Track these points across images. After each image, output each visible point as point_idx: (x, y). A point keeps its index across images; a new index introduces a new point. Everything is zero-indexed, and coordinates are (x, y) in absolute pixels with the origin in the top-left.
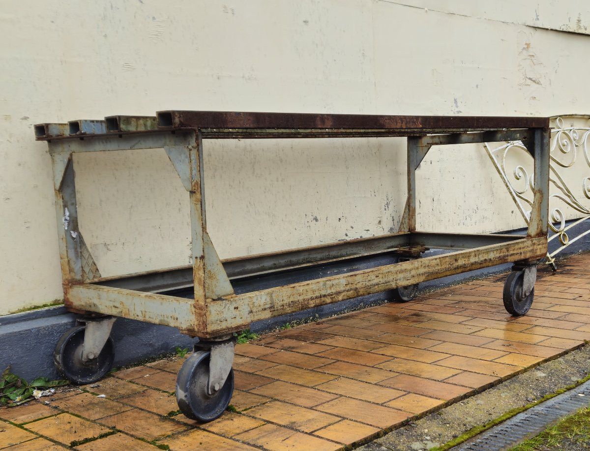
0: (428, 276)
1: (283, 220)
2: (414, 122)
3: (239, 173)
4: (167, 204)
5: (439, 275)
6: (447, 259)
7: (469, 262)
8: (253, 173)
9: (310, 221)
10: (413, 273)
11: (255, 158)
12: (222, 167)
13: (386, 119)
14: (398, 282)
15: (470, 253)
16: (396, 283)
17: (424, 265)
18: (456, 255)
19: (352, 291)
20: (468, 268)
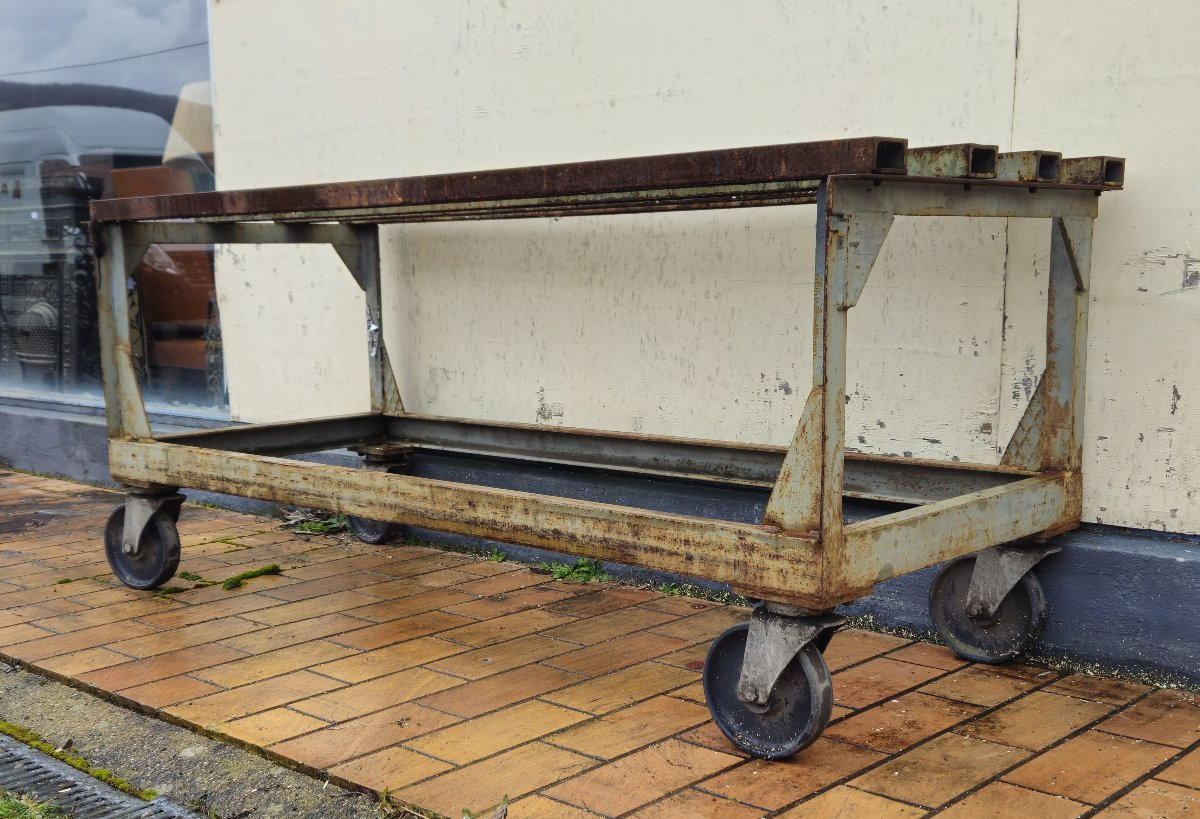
0: (403, 514)
1: (709, 379)
2: (383, 193)
3: (634, 277)
4: (516, 322)
5: (427, 520)
6: (449, 494)
7: (508, 521)
8: (661, 278)
9: (772, 390)
10: (371, 496)
11: (667, 250)
12: (605, 266)
13: (330, 191)
14: (342, 502)
15: (510, 499)
16: (338, 504)
17: (394, 490)
18: (472, 492)
19: (265, 489)
20: (505, 535)
